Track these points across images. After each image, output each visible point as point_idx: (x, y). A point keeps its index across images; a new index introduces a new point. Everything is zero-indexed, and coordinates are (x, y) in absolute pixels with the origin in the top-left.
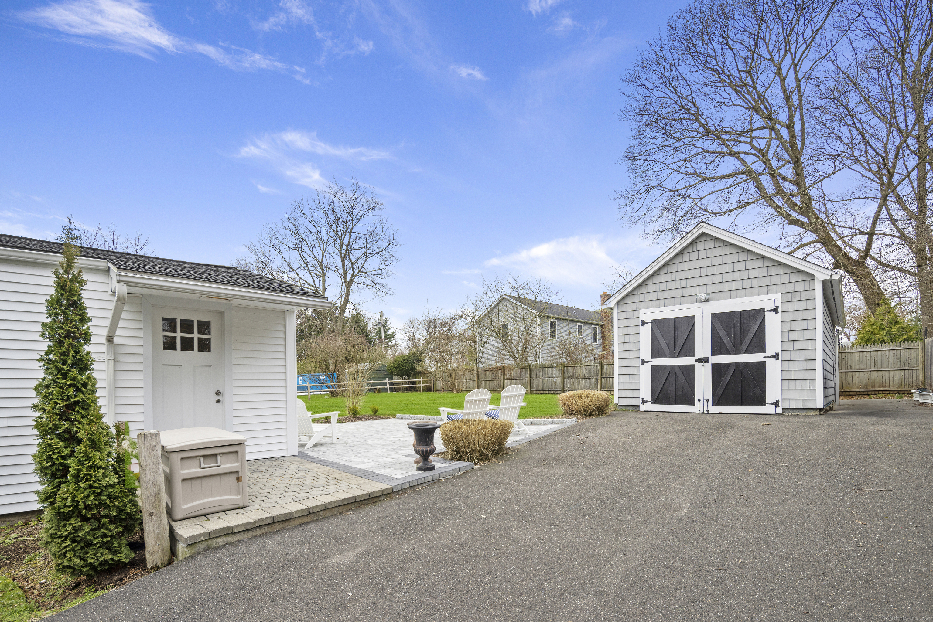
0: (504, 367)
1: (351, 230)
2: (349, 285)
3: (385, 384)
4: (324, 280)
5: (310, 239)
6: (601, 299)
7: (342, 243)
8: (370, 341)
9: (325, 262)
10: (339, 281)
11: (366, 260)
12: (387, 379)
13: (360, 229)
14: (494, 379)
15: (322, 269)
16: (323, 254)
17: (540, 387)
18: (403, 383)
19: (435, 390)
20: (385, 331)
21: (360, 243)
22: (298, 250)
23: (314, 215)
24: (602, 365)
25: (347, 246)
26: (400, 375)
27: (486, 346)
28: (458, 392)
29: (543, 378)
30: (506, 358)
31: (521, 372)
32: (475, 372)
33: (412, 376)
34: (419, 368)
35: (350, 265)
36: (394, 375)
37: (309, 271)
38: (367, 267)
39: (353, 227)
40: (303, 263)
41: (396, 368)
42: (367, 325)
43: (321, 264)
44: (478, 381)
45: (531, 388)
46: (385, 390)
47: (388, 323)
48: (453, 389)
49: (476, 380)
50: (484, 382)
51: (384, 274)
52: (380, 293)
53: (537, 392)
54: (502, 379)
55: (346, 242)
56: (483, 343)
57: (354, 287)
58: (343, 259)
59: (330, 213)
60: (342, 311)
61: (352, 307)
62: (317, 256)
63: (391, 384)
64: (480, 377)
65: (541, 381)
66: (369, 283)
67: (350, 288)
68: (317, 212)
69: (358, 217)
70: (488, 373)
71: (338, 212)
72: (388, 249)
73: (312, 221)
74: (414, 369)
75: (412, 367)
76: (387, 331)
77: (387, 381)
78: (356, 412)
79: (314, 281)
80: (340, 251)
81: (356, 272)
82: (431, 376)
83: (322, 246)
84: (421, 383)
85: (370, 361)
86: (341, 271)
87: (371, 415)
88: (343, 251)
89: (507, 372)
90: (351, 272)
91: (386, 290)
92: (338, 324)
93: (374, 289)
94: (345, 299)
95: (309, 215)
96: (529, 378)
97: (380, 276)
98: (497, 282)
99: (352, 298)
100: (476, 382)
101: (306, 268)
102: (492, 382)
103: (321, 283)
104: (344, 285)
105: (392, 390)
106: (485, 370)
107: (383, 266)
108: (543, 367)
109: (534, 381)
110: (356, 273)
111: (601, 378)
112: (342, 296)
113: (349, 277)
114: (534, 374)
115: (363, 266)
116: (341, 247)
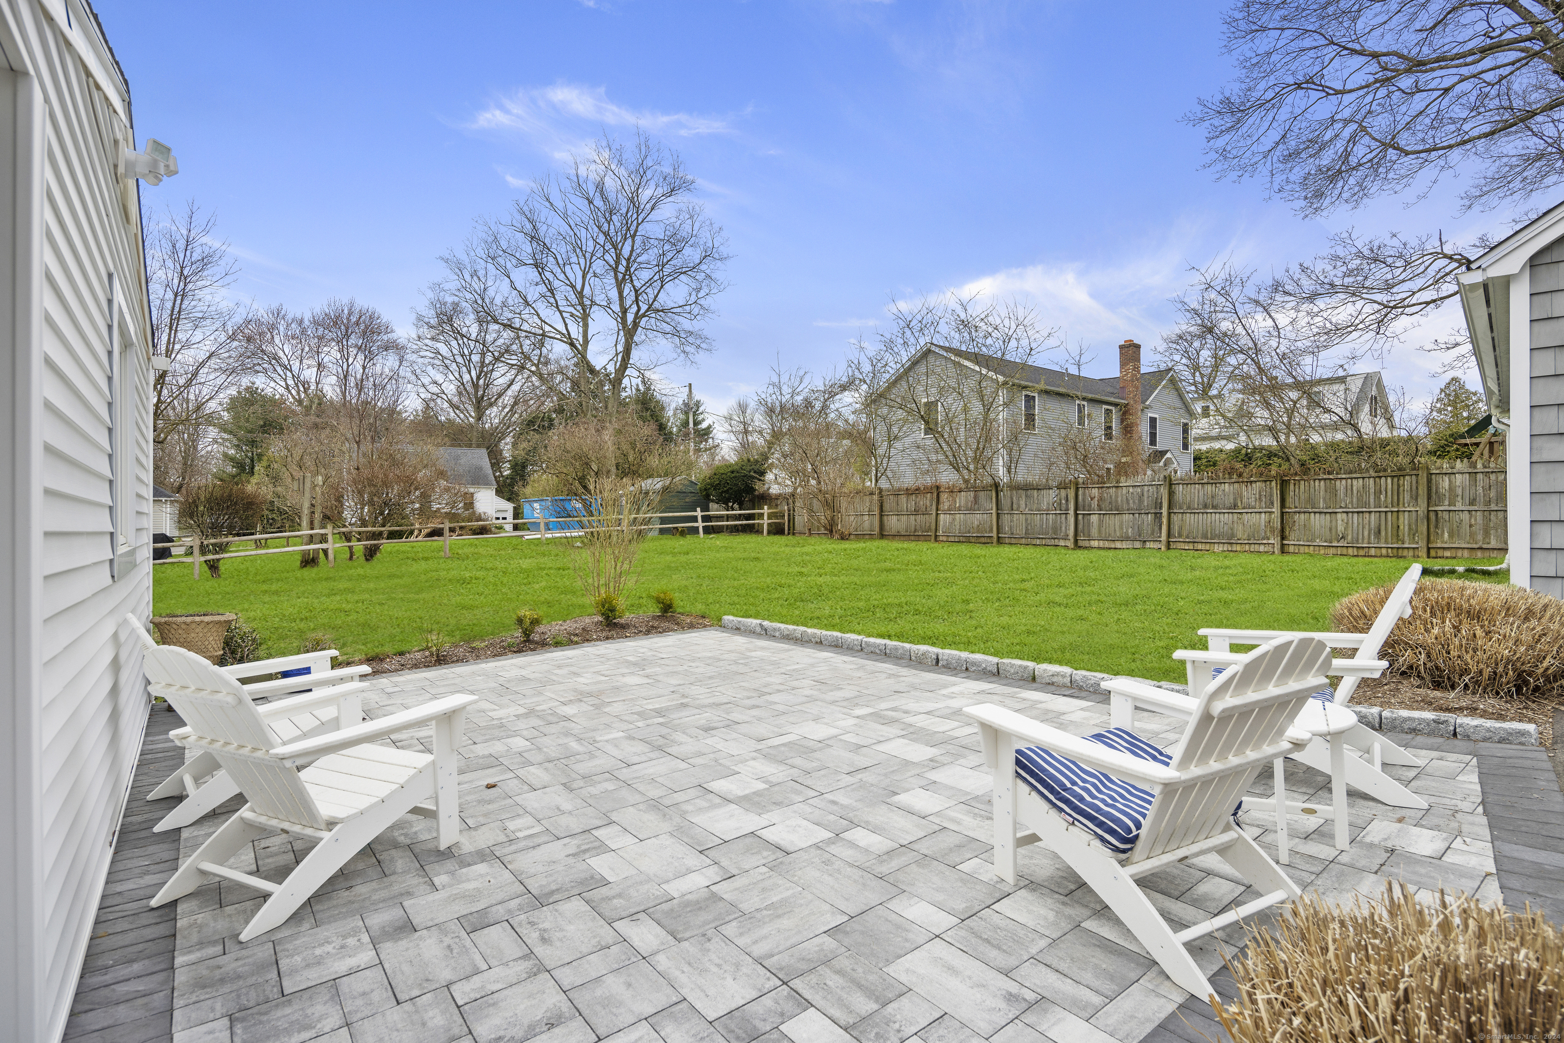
0: (938, 487)
1: (636, 231)
2: (629, 332)
3: (694, 519)
4: (586, 326)
5: (561, 249)
6: (1121, 353)
7: (618, 256)
8: (668, 438)
9: (587, 291)
10: (613, 324)
11: (662, 286)
12: (698, 509)
13: (652, 229)
14: (916, 512)
15: (582, 304)
16: (584, 277)
17: (1020, 531)
18: (728, 518)
19: (792, 531)
20: (696, 423)
21: (650, 256)
22: (536, 266)
23: (569, 206)
24: (1171, 485)
25: (628, 260)
26: (724, 501)
27: (898, 445)
28: (842, 539)
29: (1027, 511)
30: (942, 467)
31: (976, 497)
32: (876, 497)
33: (747, 504)
34: (759, 487)
35: (633, 293)
36: (713, 501)
37: (557, 307)
38: (665, 300)
39: (638, 225)
40: (545, 290)
41: (715, 487)
42: (663, 408)
43: (580, 295)
44: (881, 516)
45: (998, 533)
46: (695, 531)
47: (701, 410)
48: (831, 531)
49: (877, 512)
50: (895, 518)
51: (695, 311)
52: (688, 349)
53: (1013, 541)
54: (934, 513)
55: (626, 252)
56: (892, 439)
57: (639, 336)
58: (620, 285)
59: (598, 202)
60: (617, 382)
61: (636, 374)
62: (572, 281)
63: (706, 519)
64: (887, 506)
65: (1022, 517)
66: (668, 328)
67: (632, 337)
68: (574, 199)
69: (649, 206)
70: (903, 499)
71: (612, 197)
72: (703, 267)
73: (565, 217)
74: (750, 490)
75: (747, 485)
76: (700, 423)
77: (699, 513)
78: (612, 610)
79: (566, 325)
80: (615, 270)
81: (644, 308)
82: (784, 503)
83: (582, 261)
84: (766, 517)
85: (666, 475)
86: (616, 308)
87: (654, 618)
88: (622, 269)
89: (944, 497)
90: (634, 308)
91: (698, 342)
92: (610, 406)
93: (677, 340)
94: (623, 359)
95: (559, 204)
96: (994, 511)
97: (688, 316)
98: (925, 311)
99: (636, 355)
100: (877, 518)
101: (552, 300)
102: (912, 518)
103: (581, 330)
104: (622, 333)
105: (708, 530)
106: (897, 493)
107: (693, 298)
108: (1027, 488)
109: (1006, 519)
110: (642, 311)
111: (1169, 514)
112: (617, 354)
113: (630, 317)
114: (1005, 502)
115: (656, 296)
116: (617, 262)
